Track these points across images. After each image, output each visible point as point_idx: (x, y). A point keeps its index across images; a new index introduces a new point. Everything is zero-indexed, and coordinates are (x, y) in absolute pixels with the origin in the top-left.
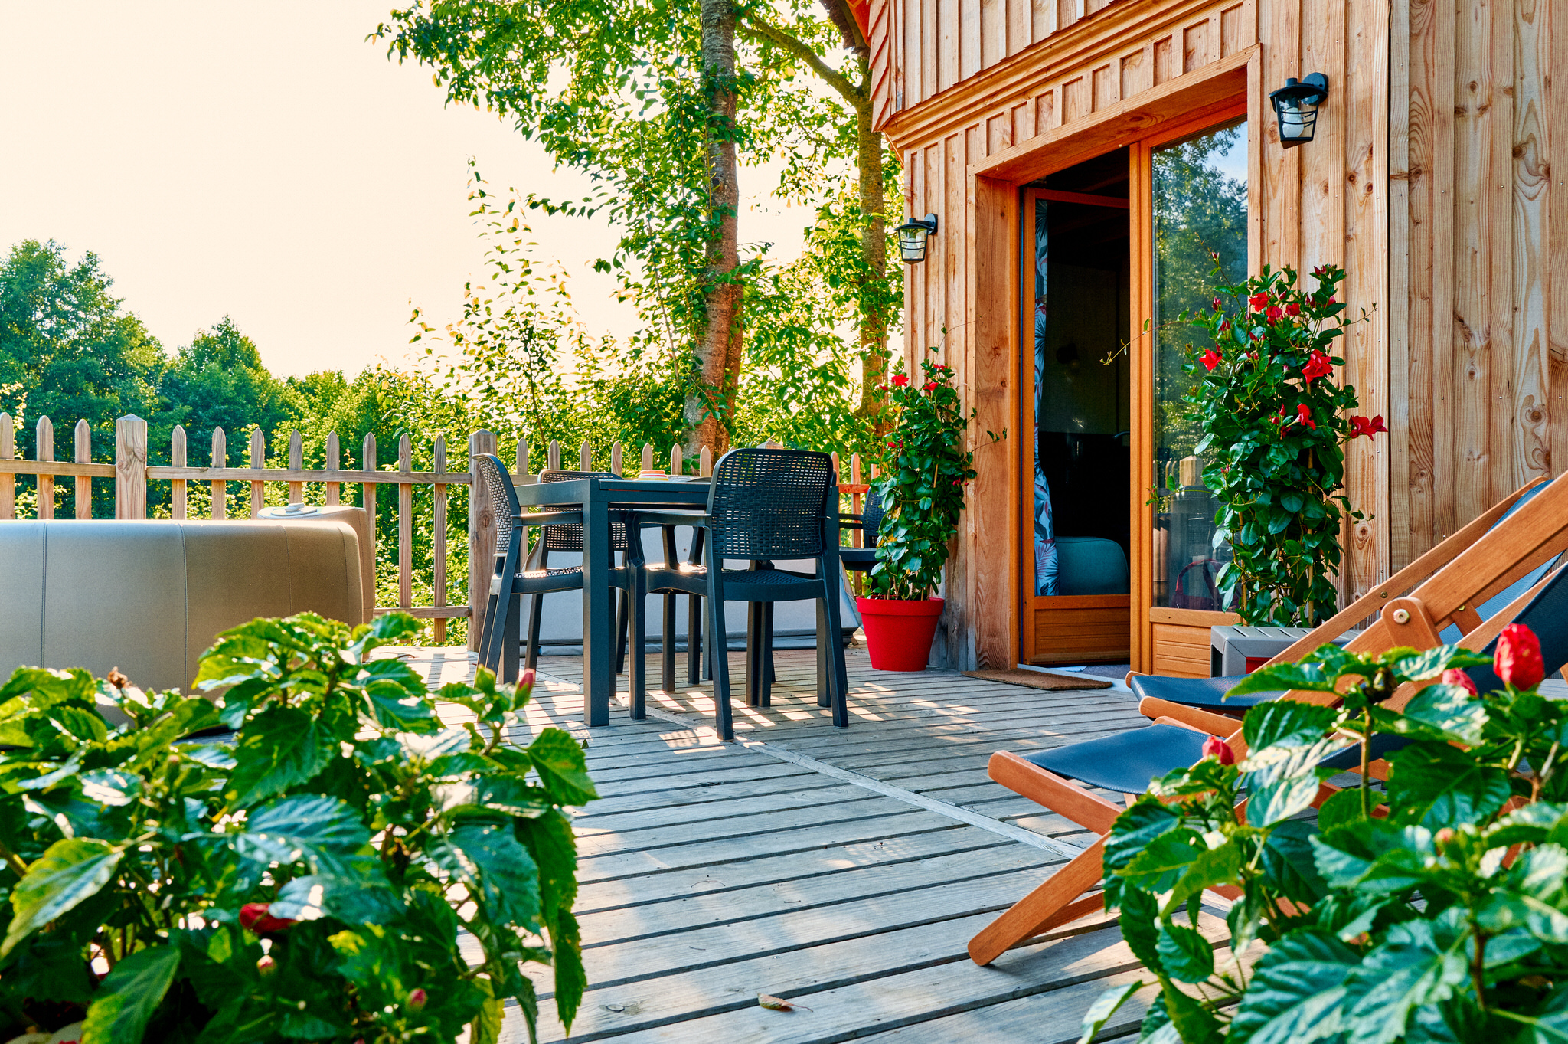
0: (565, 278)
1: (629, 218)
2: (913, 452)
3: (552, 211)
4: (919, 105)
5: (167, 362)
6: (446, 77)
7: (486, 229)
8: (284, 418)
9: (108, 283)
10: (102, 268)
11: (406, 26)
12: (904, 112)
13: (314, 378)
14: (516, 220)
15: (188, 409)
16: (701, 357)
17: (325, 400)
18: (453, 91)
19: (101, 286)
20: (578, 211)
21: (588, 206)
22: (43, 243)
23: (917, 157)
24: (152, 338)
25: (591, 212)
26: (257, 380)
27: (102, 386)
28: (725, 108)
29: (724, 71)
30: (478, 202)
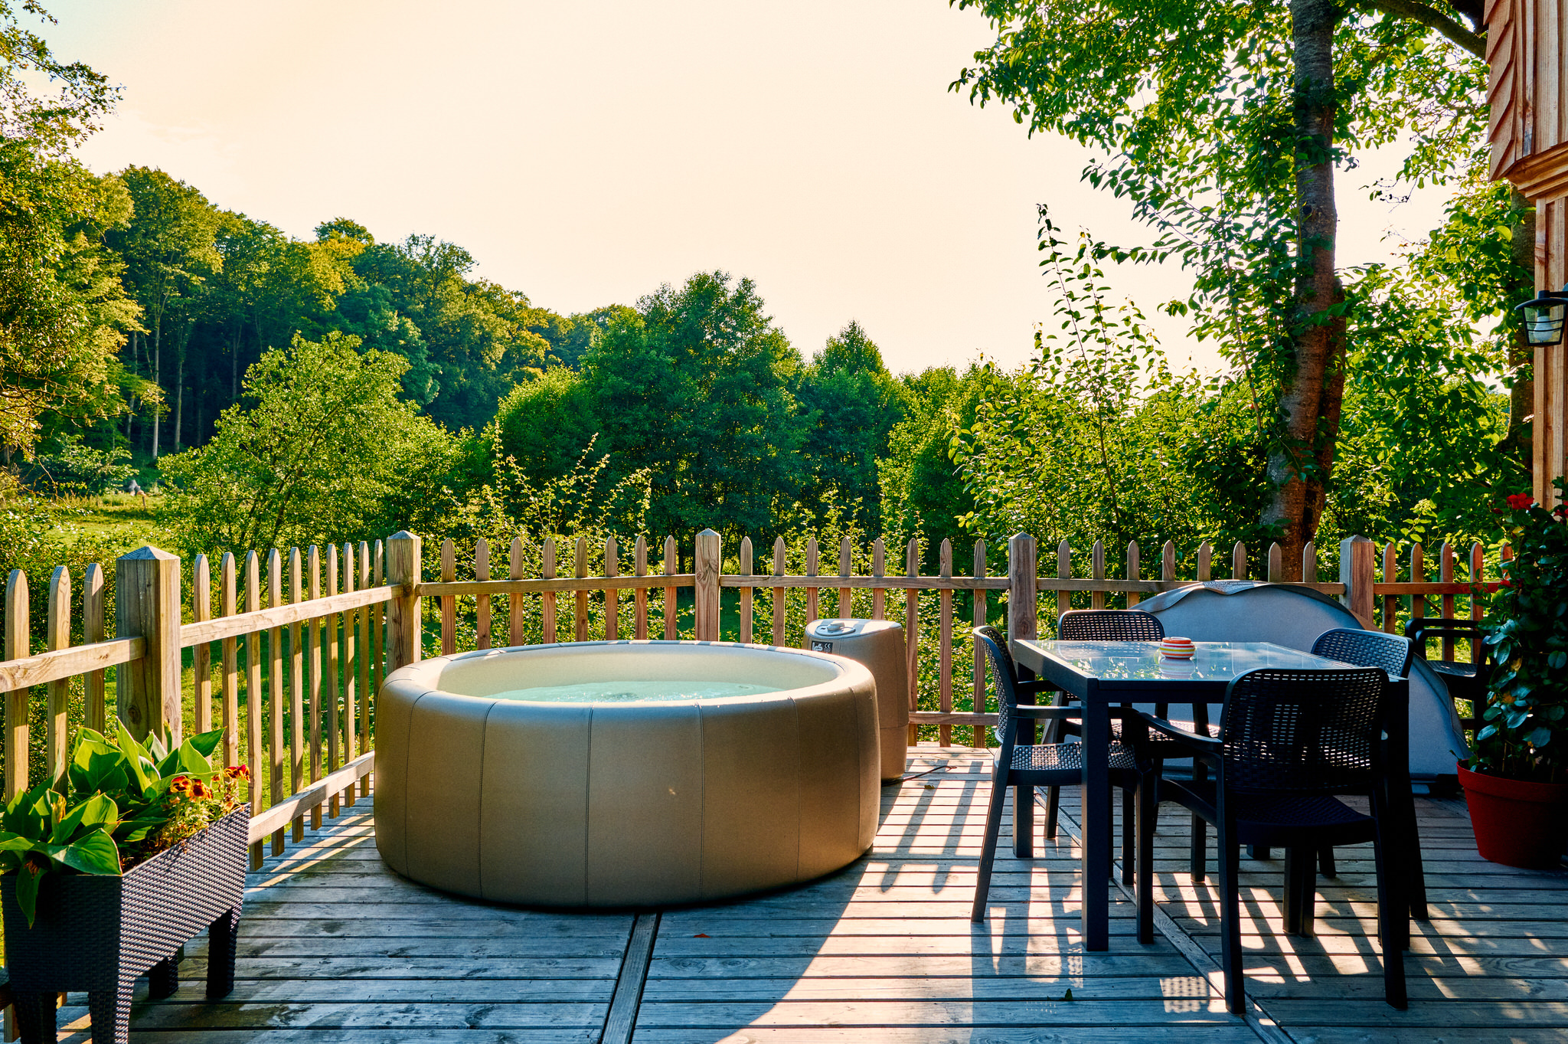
0: (1137, 320)
1: (1205, 259)
2: (1539, 591)
3: (1121, 258)
4: (1554, 148)
5: (805, 371)
6: (1027, 112)
7: (1057, 278)
8: (899, 418)
9: (759, 306)
10: (757, 292)
11: (987, 67)
12: (1533, 156)
13: (928, 375)
14: (1087, 266)
15: (820, 412)
16: (1288, 407)
17: (935, 402)
18: (1037, 119)
19: (754, 308)
20: (1149, 255)
21: (1161, 250)
22: (710, 273)
23: (1556, 207)
24: (793, 350)
25: (1163, 256)
26: (878, 381)
27: (755, 397)
28: (1320, 125)
29: (1319, 83)
30: (1047, 253)
